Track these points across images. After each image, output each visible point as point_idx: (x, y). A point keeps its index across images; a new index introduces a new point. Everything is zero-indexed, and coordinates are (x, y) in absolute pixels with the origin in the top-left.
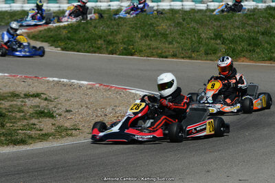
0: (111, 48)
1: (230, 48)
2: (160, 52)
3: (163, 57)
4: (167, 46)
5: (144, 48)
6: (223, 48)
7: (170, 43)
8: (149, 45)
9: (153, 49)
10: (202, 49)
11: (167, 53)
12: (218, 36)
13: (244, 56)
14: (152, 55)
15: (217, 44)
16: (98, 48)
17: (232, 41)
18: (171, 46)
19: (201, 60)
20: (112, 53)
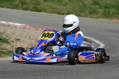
0: (25, 6)
1: (105, 11)
2: (58, 11)
3: (60, 14)
4: (63, 7)
5: (47, 8)
6: (101, 11)
7: (64, 5)
8: (50, 6)
9: (54, 9)
10: (87, 11)
11: (63, 12)
12: (96, 3)
13: (115, 17)
14: (53, 13)
15: (96, 8)
16: (16, 6)
17: (106, 7)
18: (65, 7)
19: (88, 17)
20: (25, 9)
